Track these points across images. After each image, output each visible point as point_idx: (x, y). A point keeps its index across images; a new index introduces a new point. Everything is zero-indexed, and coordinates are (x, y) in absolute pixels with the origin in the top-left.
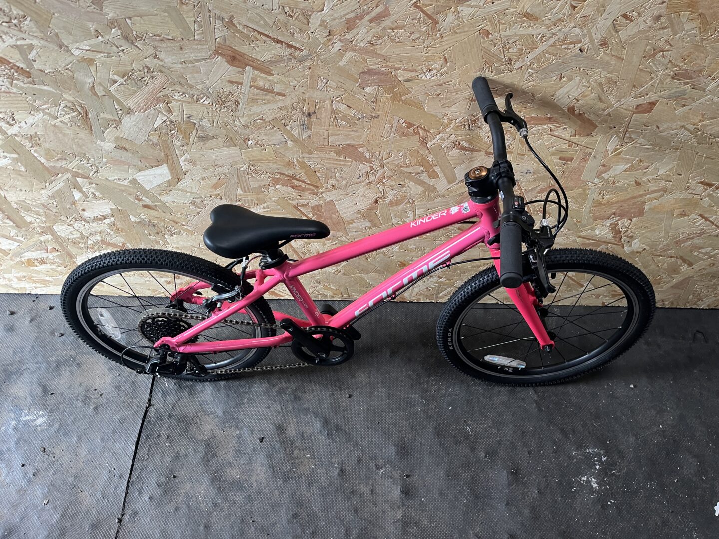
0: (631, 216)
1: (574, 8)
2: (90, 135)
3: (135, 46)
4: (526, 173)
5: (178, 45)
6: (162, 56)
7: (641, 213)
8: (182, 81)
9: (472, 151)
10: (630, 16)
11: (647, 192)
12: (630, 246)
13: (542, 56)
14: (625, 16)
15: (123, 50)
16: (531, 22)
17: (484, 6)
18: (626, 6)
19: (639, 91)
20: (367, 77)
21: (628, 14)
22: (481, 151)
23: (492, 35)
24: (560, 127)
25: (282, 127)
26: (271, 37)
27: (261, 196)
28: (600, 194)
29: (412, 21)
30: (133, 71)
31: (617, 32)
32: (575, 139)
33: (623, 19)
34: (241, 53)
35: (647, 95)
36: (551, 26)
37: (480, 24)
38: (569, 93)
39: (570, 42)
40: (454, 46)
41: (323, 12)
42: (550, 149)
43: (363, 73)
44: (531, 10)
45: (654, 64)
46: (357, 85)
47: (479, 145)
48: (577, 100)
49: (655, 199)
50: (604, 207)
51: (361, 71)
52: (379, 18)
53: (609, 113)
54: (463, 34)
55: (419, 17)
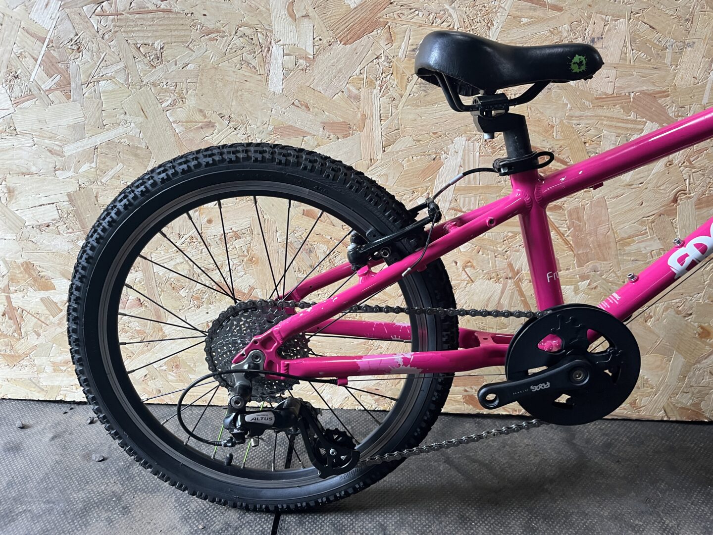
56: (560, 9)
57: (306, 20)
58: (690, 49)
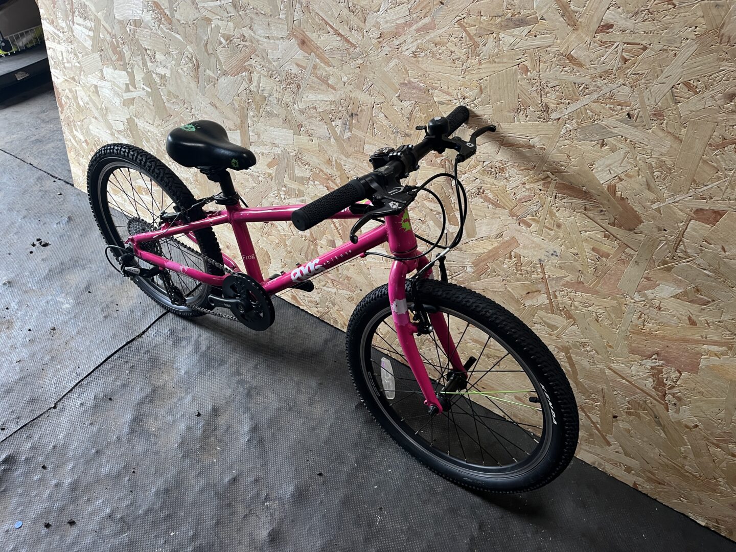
0: (680, 367)
1: (626, 60)
2: (196, 87)
3: (239, 14)
4: (552, 254)
5: (267, 20)
6: (255, 27)
7: (694, 368)
8: (265, 55)
9: (495, 205)
10: (693, 86)
11: (704, 339)
12: (677, 412)
13: (583, 110)
14: (687, 84)
15: (231, 16)
16: (574, 67)
17: (526, 38)
18: (690, 71)
19: (701, 190)
20: (406, 89)
21: (692, 82)
22: (505, 208)
23: (531, 73)
24: (598, 207)
25: (329, 121)
26: (334, 28)
27: (302, 188)
28: (640, 317)
29: (454, 39)
30: (234, 37)
31: (677, 102)
32: (613, 229)
33: (685, 87)
34: (310, 38)
35: (711, 198)
36: (596, 77)
37: (519, 57)
38: (611, 166)
39: (617, 102)
40: (491, 75)
41: (379, 13)
42: (583, 233)
43: (403, 84)
44: (575, 52)
45: (722, 157)
46: (396, 95)
47: (503, 200)
48: (619, 178)
49: (716, 355)
50: (644, 338)
51: (402, 81)
52: (425, 29)
53: (659, 208)
54: (501, 64)
55: (460, 36)
56: (335, 89)
57: (213, 56)
58: (408, 138)
